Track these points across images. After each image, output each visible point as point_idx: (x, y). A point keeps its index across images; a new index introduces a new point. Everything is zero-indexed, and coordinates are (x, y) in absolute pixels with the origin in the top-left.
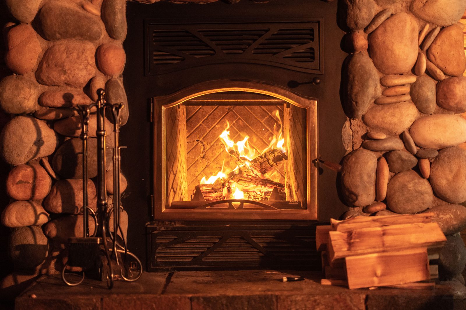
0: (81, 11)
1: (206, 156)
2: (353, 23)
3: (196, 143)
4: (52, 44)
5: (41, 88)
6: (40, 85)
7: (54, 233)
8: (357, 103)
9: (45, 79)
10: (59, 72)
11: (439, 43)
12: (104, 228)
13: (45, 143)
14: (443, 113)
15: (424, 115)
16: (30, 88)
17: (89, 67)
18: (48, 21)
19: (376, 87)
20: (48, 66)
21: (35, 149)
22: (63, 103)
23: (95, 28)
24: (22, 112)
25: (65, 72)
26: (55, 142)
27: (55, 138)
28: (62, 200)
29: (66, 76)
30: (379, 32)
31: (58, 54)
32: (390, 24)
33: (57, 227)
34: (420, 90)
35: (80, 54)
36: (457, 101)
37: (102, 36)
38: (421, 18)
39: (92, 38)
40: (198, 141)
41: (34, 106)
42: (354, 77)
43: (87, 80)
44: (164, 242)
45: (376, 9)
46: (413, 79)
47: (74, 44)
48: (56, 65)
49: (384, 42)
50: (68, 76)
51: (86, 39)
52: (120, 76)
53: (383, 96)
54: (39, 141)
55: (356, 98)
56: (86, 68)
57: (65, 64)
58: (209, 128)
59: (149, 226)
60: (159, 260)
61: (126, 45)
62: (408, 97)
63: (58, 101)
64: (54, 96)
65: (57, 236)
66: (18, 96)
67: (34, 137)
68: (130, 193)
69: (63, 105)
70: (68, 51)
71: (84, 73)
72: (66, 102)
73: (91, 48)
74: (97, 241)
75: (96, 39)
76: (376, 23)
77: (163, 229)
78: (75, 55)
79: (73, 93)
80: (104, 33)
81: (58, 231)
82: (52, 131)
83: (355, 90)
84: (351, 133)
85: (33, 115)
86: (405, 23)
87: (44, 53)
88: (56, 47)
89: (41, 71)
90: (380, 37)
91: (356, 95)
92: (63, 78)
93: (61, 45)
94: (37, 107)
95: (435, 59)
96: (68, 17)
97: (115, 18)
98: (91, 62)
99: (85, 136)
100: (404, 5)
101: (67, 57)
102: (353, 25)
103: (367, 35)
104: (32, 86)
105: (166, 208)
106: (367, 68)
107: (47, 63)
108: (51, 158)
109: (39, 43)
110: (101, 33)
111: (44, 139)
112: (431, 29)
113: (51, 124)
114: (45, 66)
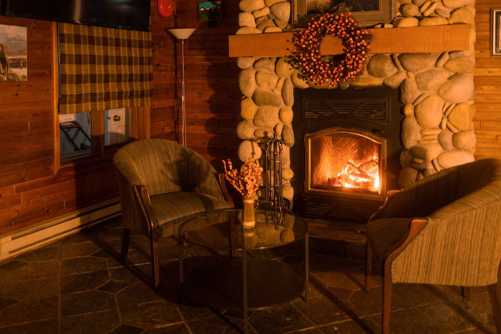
0: (272, 93)
1: (342, 159)
2: (404, 101)
3: (337, 152)
4: (260, 107)
5: (255, 128)
6: (255, 127)
7: (260, 195)
8: (406, 143)
9: (256, 124)
10: (262, 122)
11: (453, 113)
12: (276, 198)
13: (256, 154)
14: (457, 151)
15: (446, 151)
16: (250, 128)
17: (275, 119)
18: (257, 98)
19: (416, 135)
20: (257, 119)
21: (251, 156)
22: (264, 136)
23: (278, 101)
24: (246, 139)
25: (264, 122)
26: (261, 153)
27: (261, 151)
28: (263, 180)
29: (265, 124)
30: (419, 106)
31: (261, 113)
32: (425, 102)
33: (261, 192)
34: (442, 138)
35: (271, 113)
36: (462, 146)
37: (282, 105)
38: (444, 99)
39: (277, 105)
40: (338, 150)
41: (252, 136)
42: (405, 129)
43: (275, 125)
44: (310, 204)
45: (419, 93)
46: (439, 132)
47: (269, 107)
48: (260, 118)
49: (421, 112)
50: (266, 124)
51: (274, 106)
52: (291, 123)
53: (422, 140)
54: (253, 153)
55: (405, 141)
56: (273, 119)
57: (264, 118)
58: (344, 144)
59: (303, 196)
60: (308, 212)
61: (293, 108)
62: (436, 141)
63: (262, 135)
64: (260, 132)
65: (261, 197)
66: (245, 132)
67: (251, 151)
68: (295, 179)
69: (264, 137)
70: (266, 112)
71: (273, 122)
72: (265, 135)
73: (277, 110)
74: (271, 204)
75: (279, 106)
76: (417, 101)
77: (310, 198)
78: (269, 114)
79: (268, 131)
80: (283, 103)
81: (262, 194)
82: (260, 148)
83: (405, 137)
84: (405, 158)
85: (252, 140)
86: (434, 101)
87: (256, 111)
88: (261, 109)
89: (255, 121)
90: (419, 110)
91: (405, 139)
92: (263, 124)
93: (264, 108)
94: (254, 137)
95: (452, 121)
96: (265, 96)
97: (286, 97)
98: (276, 117)
99: (267, 156)
100: (435, 91)
101: (265, 115)
102: (404, 102)
103: (414, 107)
104: (251, 127)
105: (311, 188)
106: (411, 125)
107: (257, 117)
108: (260, 160)
109: (254, 107)
110: (281, 103)
111: (255, 152)
112: (450, 105)
113: (260, 145)
114: (256, 118)
